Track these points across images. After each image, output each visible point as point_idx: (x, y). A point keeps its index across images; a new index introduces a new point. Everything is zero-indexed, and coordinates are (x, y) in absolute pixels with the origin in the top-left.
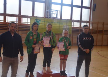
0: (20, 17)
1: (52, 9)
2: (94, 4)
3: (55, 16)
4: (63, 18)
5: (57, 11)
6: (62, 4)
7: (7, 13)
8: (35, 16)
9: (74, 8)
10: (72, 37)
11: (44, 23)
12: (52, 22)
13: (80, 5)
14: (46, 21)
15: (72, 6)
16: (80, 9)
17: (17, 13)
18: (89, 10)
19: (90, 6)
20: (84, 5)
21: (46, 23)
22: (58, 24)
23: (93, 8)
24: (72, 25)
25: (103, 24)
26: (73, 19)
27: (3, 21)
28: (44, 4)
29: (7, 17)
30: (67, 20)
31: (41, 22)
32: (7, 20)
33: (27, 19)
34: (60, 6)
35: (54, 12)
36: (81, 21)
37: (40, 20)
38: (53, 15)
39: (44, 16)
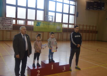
0: (26, 20)
1: (49, 15)
2: (77, 13)
3: (51, 20)
4: (56, 21)
5: (52, 16)
6: (56, 12)
7: (18, 18)
8: (37, 19)
9: (64, 15)
10: (63, 34)
11: (43, 24)
12: (49, 24)
13: (68, 12)
14: (45, 23)
15: (63, 13)
16: (68, 15)
17: (25, 18)
18: (74, 16)
19: (74, 14)
20: (70, 13)
21: (45, 25)
22: (53, 25)
23: (76, 15)
24: (63, 26)
25: (83, 26)
26: (64, 22)
27: (15, 24)
28: (44, 11)
29: (18, 21)
30: (59, 22)
31: (41, 24)
32: (18, 23)
33: (31, 22)
34: (54, 13)
35: (50, 17)
36: (68, 24)
37: (41, 23)
38: (50, 19)
39: (43, 20)
